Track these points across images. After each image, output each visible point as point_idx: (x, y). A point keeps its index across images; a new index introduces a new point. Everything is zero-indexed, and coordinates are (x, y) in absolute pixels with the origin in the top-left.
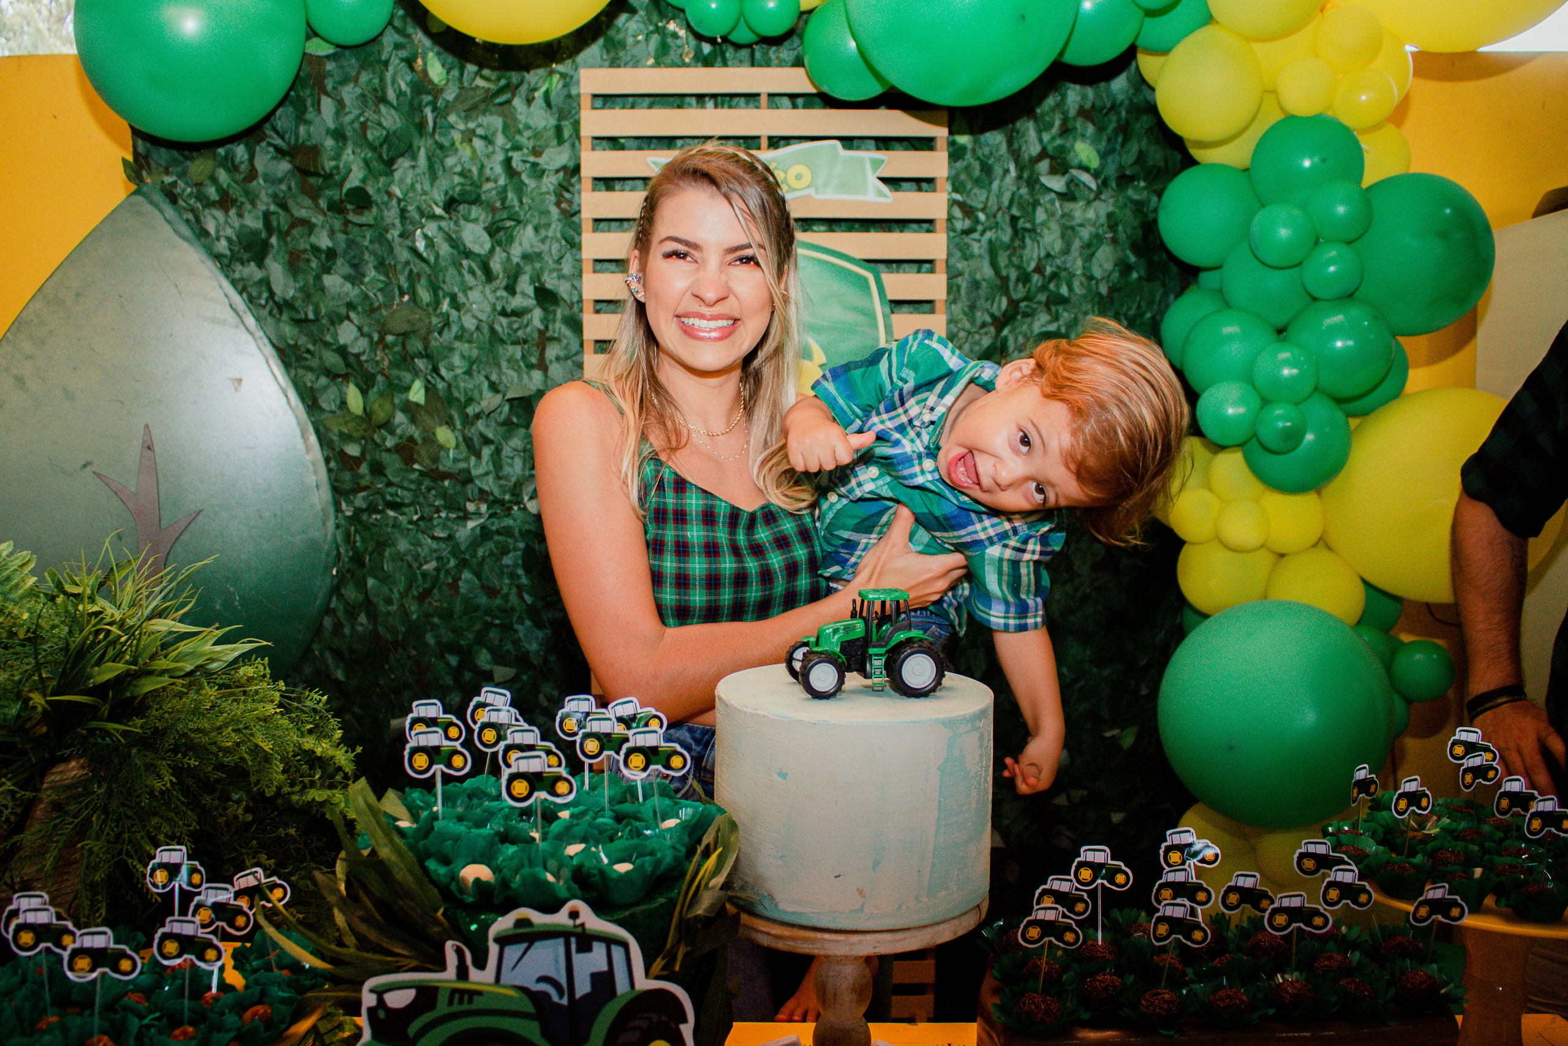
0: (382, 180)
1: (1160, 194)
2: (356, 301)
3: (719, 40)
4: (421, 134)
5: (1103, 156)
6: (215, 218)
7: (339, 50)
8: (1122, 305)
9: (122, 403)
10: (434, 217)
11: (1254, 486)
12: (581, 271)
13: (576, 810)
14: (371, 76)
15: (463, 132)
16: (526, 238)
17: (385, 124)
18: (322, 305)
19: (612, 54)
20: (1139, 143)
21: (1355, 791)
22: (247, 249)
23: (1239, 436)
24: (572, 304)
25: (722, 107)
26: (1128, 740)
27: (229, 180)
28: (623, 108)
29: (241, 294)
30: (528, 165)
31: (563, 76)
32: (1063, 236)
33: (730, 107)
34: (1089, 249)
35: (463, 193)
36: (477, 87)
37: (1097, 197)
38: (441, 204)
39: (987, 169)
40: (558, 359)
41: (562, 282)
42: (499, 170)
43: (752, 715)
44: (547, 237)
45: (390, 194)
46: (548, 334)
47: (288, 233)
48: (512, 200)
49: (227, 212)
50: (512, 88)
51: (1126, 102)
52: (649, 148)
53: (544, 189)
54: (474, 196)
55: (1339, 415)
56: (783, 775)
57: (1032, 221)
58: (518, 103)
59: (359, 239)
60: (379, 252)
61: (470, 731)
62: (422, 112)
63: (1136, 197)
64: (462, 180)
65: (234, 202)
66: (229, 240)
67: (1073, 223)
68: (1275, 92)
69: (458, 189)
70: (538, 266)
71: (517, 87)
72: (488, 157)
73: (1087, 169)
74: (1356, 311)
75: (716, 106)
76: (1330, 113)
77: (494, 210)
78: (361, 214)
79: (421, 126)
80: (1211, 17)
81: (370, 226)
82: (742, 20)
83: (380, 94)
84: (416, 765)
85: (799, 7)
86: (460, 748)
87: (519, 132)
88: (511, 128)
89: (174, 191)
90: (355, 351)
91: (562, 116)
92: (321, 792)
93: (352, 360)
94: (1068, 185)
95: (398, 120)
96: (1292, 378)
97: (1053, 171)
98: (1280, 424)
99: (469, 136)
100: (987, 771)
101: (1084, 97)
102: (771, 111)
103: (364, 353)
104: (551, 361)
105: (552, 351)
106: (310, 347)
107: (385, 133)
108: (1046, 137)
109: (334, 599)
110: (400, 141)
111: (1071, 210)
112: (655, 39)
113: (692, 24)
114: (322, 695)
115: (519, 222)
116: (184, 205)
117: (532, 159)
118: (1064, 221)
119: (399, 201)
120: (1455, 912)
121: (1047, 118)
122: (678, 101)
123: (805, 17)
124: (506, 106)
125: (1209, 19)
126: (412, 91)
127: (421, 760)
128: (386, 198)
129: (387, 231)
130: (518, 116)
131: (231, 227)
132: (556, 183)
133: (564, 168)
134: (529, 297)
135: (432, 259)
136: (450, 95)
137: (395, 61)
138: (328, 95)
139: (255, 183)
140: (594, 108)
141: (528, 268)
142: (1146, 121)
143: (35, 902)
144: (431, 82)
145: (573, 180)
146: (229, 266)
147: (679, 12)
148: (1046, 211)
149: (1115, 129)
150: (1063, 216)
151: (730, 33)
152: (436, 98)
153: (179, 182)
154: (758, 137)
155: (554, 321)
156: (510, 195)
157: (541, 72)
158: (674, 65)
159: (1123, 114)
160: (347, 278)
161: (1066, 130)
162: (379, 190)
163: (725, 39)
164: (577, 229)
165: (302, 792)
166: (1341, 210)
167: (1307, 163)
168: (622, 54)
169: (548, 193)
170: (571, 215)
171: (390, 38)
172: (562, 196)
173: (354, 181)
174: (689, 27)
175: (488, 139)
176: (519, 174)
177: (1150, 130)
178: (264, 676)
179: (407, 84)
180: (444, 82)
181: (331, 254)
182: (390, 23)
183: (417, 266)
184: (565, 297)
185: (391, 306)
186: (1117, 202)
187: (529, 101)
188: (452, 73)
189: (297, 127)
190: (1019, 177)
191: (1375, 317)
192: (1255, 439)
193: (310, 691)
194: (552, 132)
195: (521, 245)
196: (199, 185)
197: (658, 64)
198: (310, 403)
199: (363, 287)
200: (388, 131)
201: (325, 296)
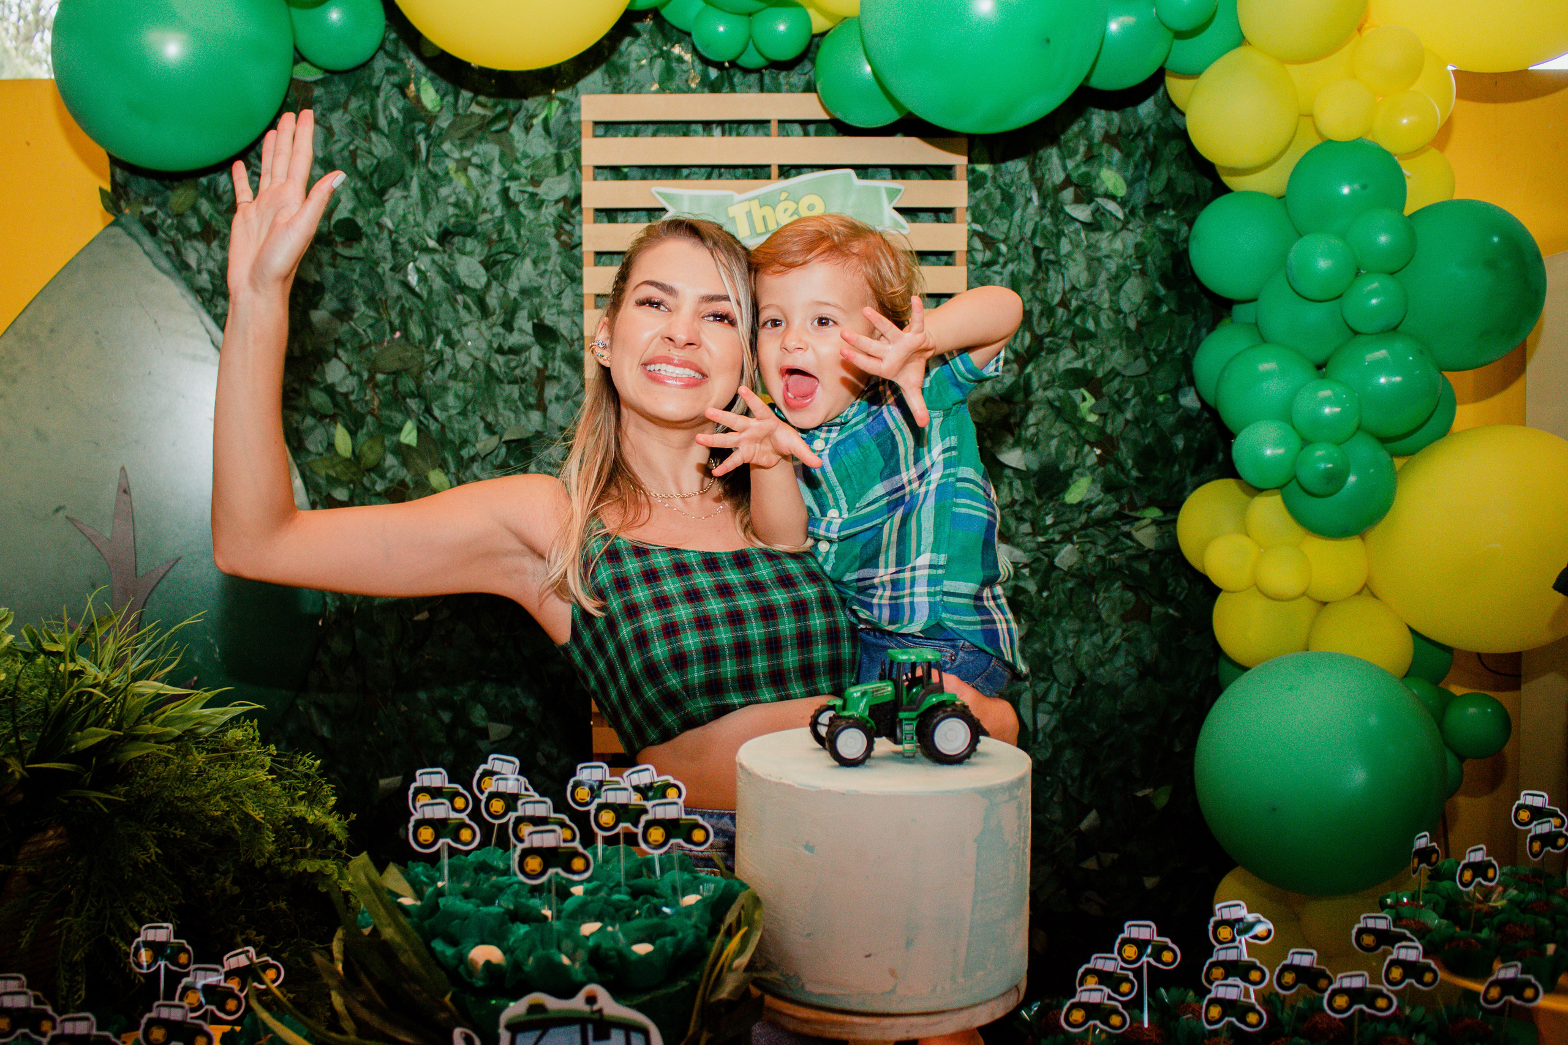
0: (373, 211)
1: (1190, 224)
2: (344, 338)
3: (727, 65)
4: (414, 164)
5: (1130, 184)
6: (197, 251)
7: (328, 75)
8: (1152, 340)
9: (97, 444)
10: (427, 250)
11: (1294, 531)
12: (582, 307)
13: (590, 886)
14: (361, 102)
15: (457, 161)
16: (525, 272)
17: (376, 152)
18: (308, 342)
19: (615, 80)
20: (1168, 170)
21: (1416, 860)
23: (1279, 478)
24: (573, 341)
25: (730, 135)
26: (1162, 799)
27: (211, 211)
28: (626, 135)
30: (526, 196)
31: (563, 102)
32: (1089, 268)
33: (738, 135)
34: (1117, 282)
35: (457, 225)
36: (473, 114)
37: (1125, 226)
38: (434, 236)
39: (1008, 198)
40: (558, 399)
41: (562, 318)
42: (495, 200)
43: (777, 784)
44: (546, 271)
45: (381, 226)
46: (547, 373)
48: (510, 231)
49: (209, 244)
50: (509, 115)
51: (1154, 127)
52: (653, 178)
53: (543, 221)
54: (469, 228)
55: (1383, 455)
56: (810, 848)
57: (1056, 252)
58: (515, 130)
59: (348, 273)
60: (370, 286)
61: (477, 801)
62: (414, 139)
63: (1166, 227)
64: (457, 211)
65: (216, 234)
66: (211, 273)
67: (1099, 254)
68: (1311, 116)
69: (452, 220)
70: (536, 301)
71: (515, 113)
72: (484, 187)
73: (1113, 198)
74: (1400, 345)
75: (723, 134)
76: (1370, 138)
77: (490, 242)
78: (351, 247)
79: (414, 155)
80: (1244, 38)
81: (360, 259)
82: (751, 43)
83: (370, 121)
84: (421, 839)
85: (811, 29)
86: (468, 821)
87: (517, 161)
88: (508, 157)
89: (154, 222)
90: (343, 389)
91: (562, 144)
92: (312, 863)
93: (340, 399)
94: (1093, 214)
95: (390, 148)
96: (1334, 416)
97: (1078, 200)
98: (1322, 466)
99: (464, 165)
100: (1025, 842)
101: (1109, 122)
102: (781, 139)
103: (353, 392)
104: (550, 401)
105: (552, 391)
106: (296, 386)
107: (375, 162)
108: (1070, 164)
109: (321, 652)
110: (391, 169)
111: (1097, 241)
112: (659, 63)
113: (699, 48)
114: (315, 760)
115: (517, 255)
116: (163, 236)
117: (530, 189)
118: (1089, 252)
119: (391, 232)
120: (1529, 993)
121: (1071, 144)
122: (684, 128)
123: (816, 40)
124: (504, 134)
125: (1242, 41)
126: (404, 119)
127: (426, 834)
128: (376, 230)
129: (377, 264)
130: (516, 144)
131: (214, 260)
132: (555, 215)
133: (564, 198)
134: (527, 334)
135: (425, 294)
136: (444, 122)
137: (386, 87)
140: (595, 136)
141: (526, 304)
142: (1174, 147)
143: (13, 985)
144: (424, 108)
145: (574, 212)
146: (210, 301)
147: (683, 36)
148: (1071, 242)
149: (1143, 156)
150: (1088, 247)
151: (738, 57)
152: (429, 125)
153: (160, 213)
154: (769, 166)
155: (554, 359)
156: (508, 227)
157: (541, 99)
158: (679, 91)
159: (1151, 140)
160: (335, 313)
161: (1091, 157)
162: (369, 221)
163: (733, 64)
164: (578, 263)
165: (292, 862)
166: (1383, 239)
167: (1346, 190)
168: (624, 79)
169: (547, 224)
170: (571, 248)
171: (381, 63)
172: (562, 228)
173: (342, 212)
174: (695, 51)
175: (484, 169)
176: (516, 205)
177: (1179, 157)
178: (254, 739)
179: (400, 111)
180: (438, 109)
181: (319, 288)
182: (381, 47)
183: (409, 302)
184: (565, 333)
185: (382, 343)
186: (1144, 232)
187: (527, 128)
188: (446, 100)
190: (1043, 207)
191: (1421, 352)
192: (1294, 481)
193: (302, 755)
194: (551, 161)
195: (518, 279)
196: (180, 216)
197: (662, 90)
198: (296, 445)
199: (352, 323)
200: (379, 160)
201: (313, 333)
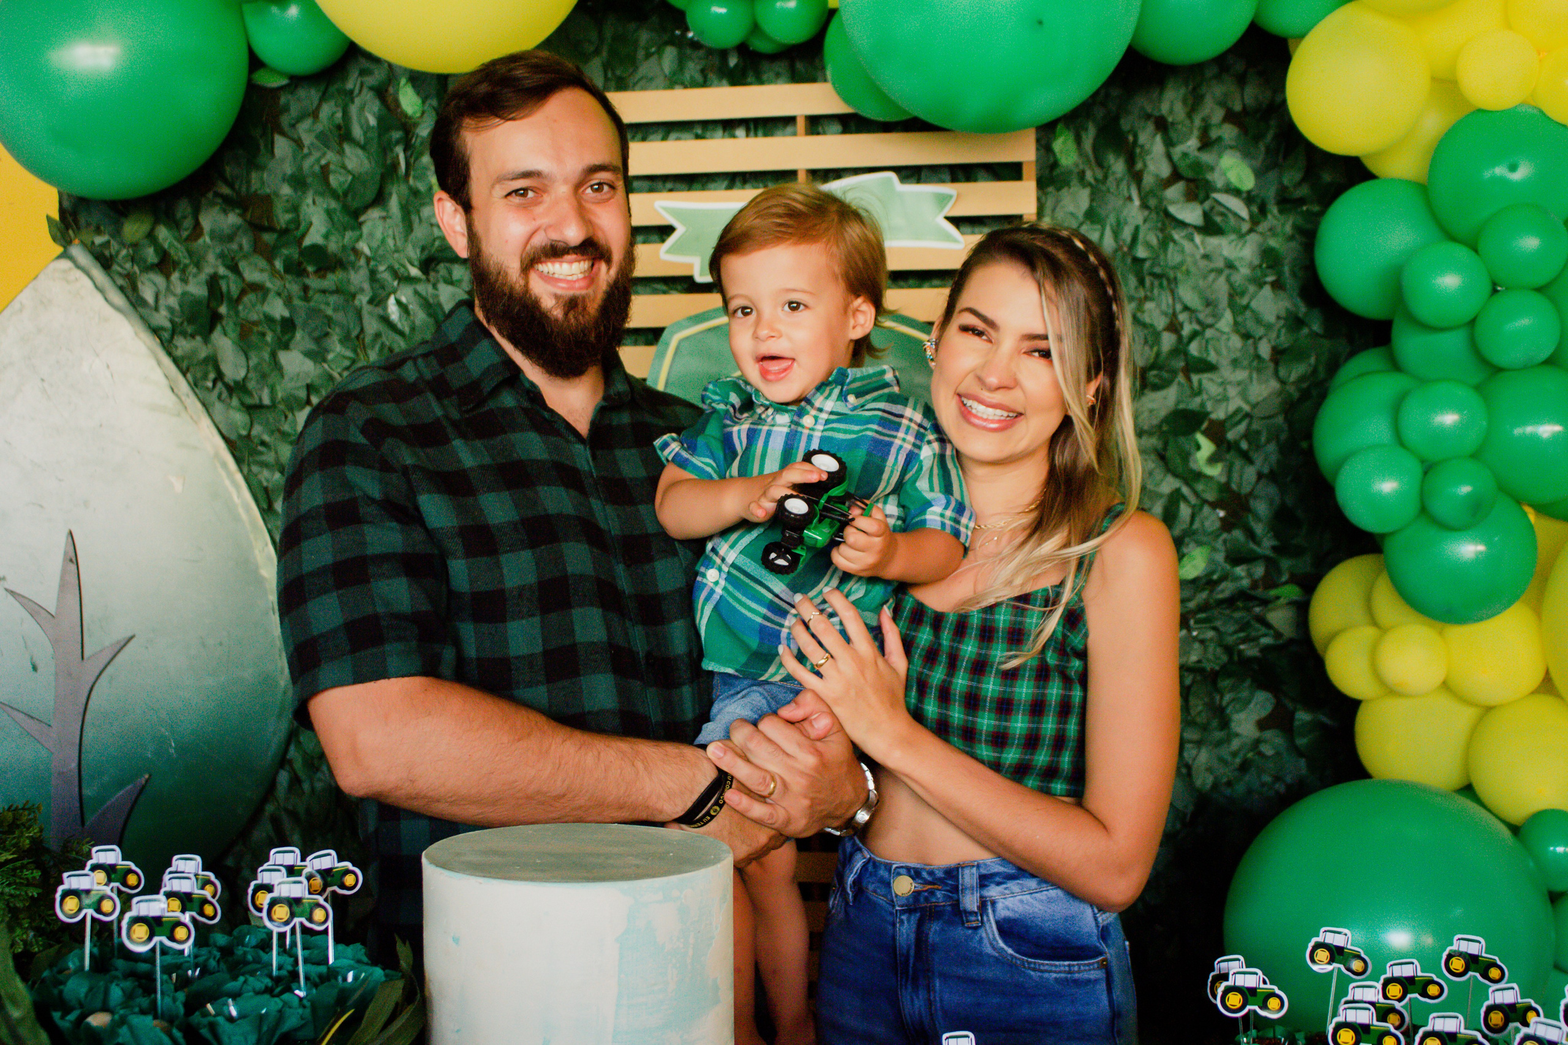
0: (349, 235)
2: (317, 382)
4: (392, 180)
5: (1259, 174)
6: (155, 284)
7: (292, 81)
9: (41, 506)
10: (409, 280)
14: (334, 109)
17: (350, 166)
18: (278, 388)
22: (192, 319)
25: (756, 135)
27: (171, 239)
29: (184, 374)
37: (1252, 228)
38: (416, 263)
45: (357, 252)
47: (239, 300)
49: (168, 276)
57: (1163, 264)
59: (323, 307)
60: (345, 322)
62: (392, 150)
65: (175, 264)
66: (170, 309)
67: (1220, 264)
68: (1454, 81)
69: (437, 244)
73: (1236, 192)
75: (747, 136)
76: (1533, 104)
78: (324, 277)
79: (392, 169)
81: (334, 291)
83: (344, 130)
85: (824, 2)
89: (107, 253)
94: (1206, 215)
95: (366, 162)
97: (1192, 196)
101: (1230, 98)
102: (810, 139)
106: (266, 438)
107: (350, 178)
108: (1178, 153)
109: (292, 748)
110: (366, 187)
111: (1217, 247)
116: (119, 269)
118: (1206, 263)
119: (368, 260)
126: (381, 126)
128: (352, 258)
129: (354, 296)
131: (175, 295)
135: (407, 330)
136: (424, 130)
137: (361, 90)
138: (283, 134)
139: (201, 241)
144: (403, 114)
146: (171, 340)
148: (1182, 250)
149: (1276, 138)
150: (1205, 256)
151: (750, 42)
152: (408, 134)
153: (112, 242)
154: (795, 172)
158: (693, 84)
160: (308, 354)
161: (1208, 141)
162: (344, 247)
166: (1530, 244)
168: (631, 72)
171: (354, 64)
173: (314, 237)
179: (376, 117)
180: (418, 115)
181: (288, 325)
183: (390, 338)
186: (1277, 234)
188: (428, 102)
189: (248, 173)
190: (1145, 207)
196: (135, 246)
197: (675, 83)
198: (265, 506)
199: (326, 366)
200: (354, 176)
201: (282, 376)
